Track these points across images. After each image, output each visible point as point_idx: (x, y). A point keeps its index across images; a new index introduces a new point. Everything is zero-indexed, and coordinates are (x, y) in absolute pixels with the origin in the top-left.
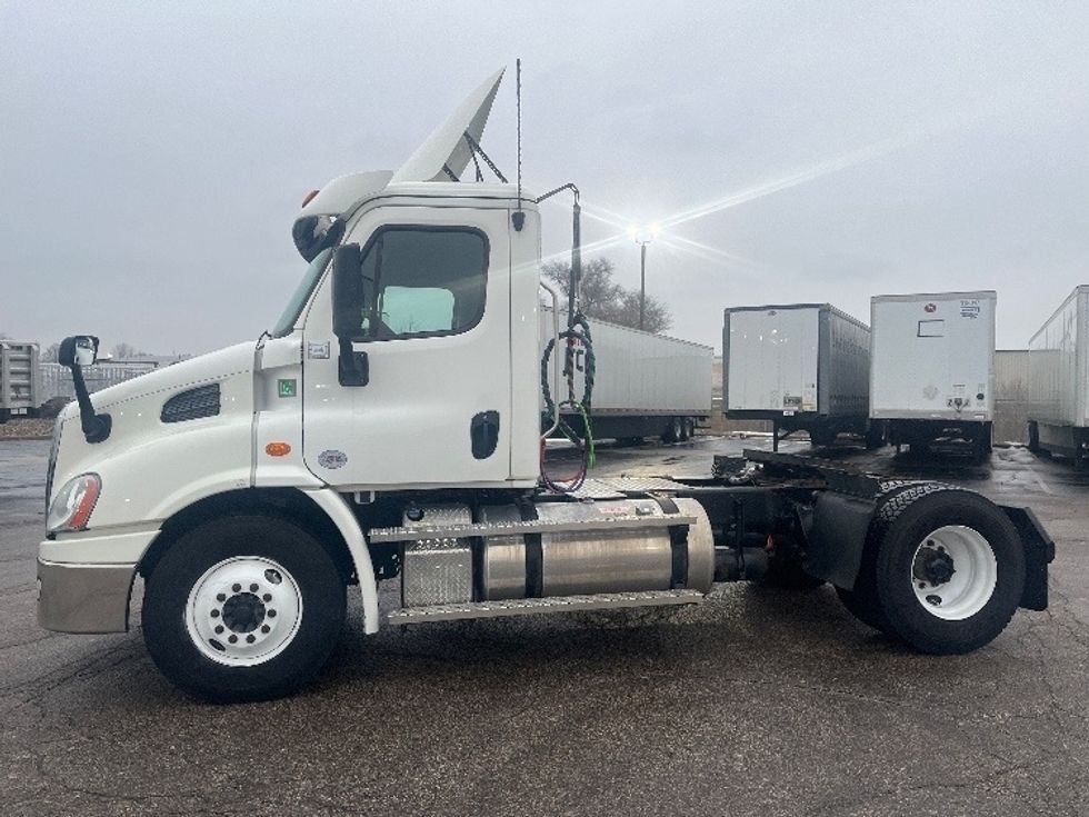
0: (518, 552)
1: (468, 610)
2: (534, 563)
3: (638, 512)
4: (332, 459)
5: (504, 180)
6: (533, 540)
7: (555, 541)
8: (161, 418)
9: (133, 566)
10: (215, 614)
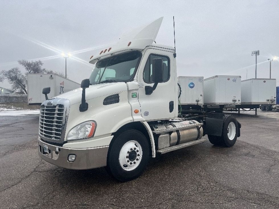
0: (176, 134)
2: (179, 136)
3: (190, 123)
4: (146, 114)
5: (155, 43)
6: (177, 131)
7: (181, 131)
8: (103, 104)
9: (109, 146)
10: (127, 157)
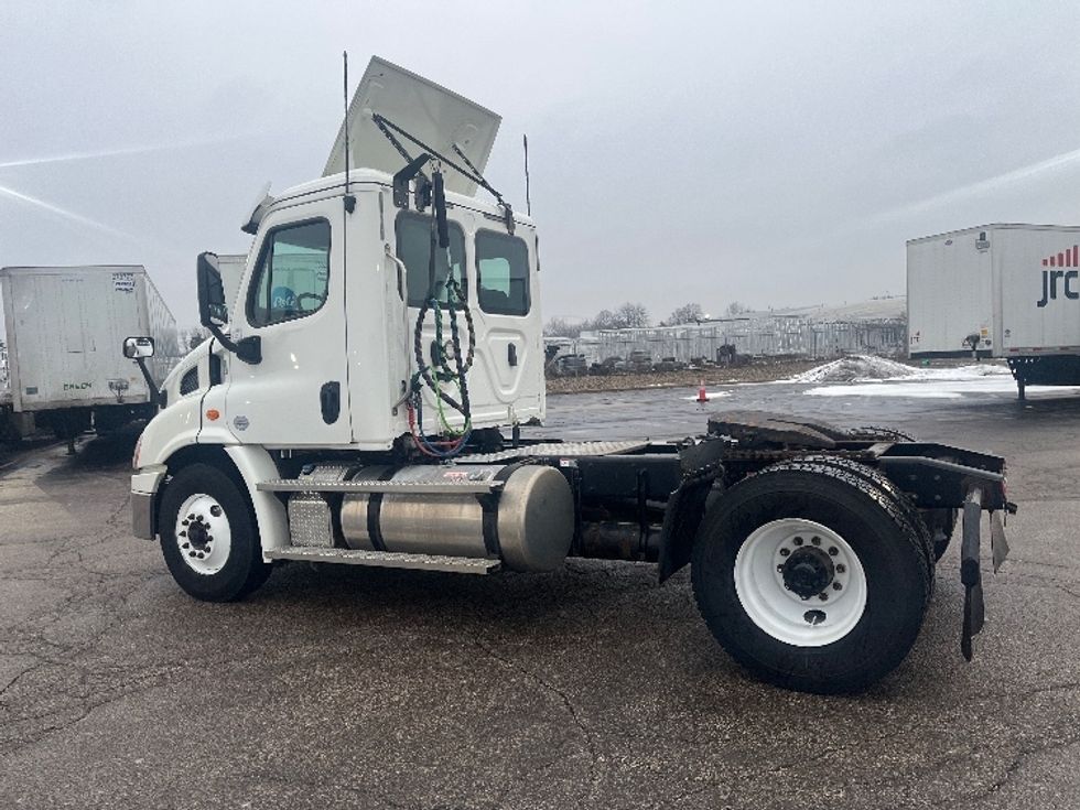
0: (363, 507)
1: (331, 555)
2: (373, 518)
4: (241, 423)
6: (375, 498)
7: (391, 500)
8: (181, 392)
9: (150, 495)
